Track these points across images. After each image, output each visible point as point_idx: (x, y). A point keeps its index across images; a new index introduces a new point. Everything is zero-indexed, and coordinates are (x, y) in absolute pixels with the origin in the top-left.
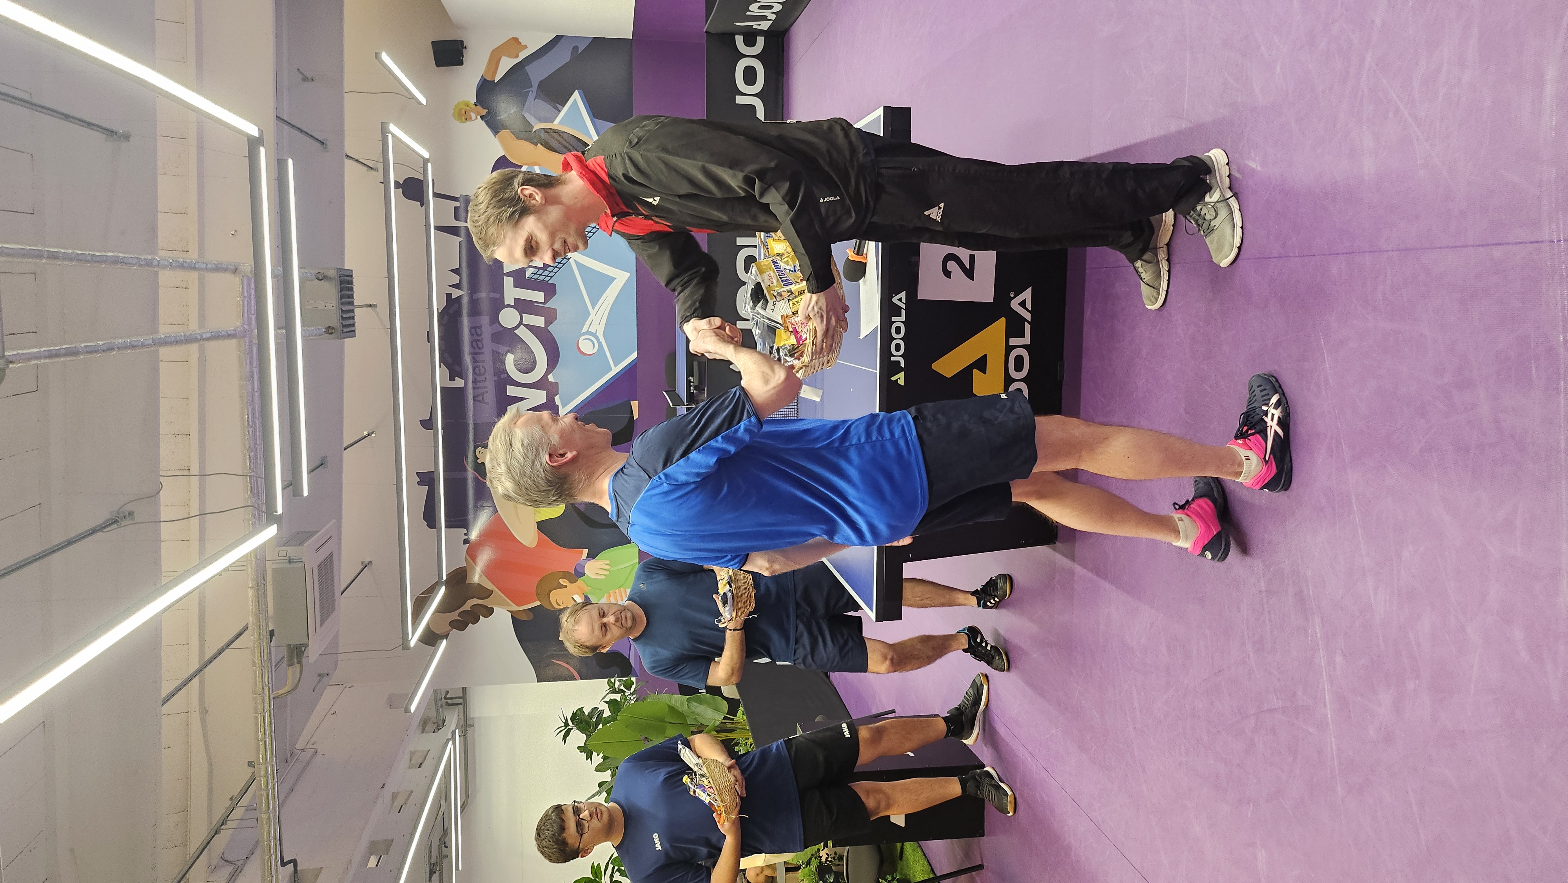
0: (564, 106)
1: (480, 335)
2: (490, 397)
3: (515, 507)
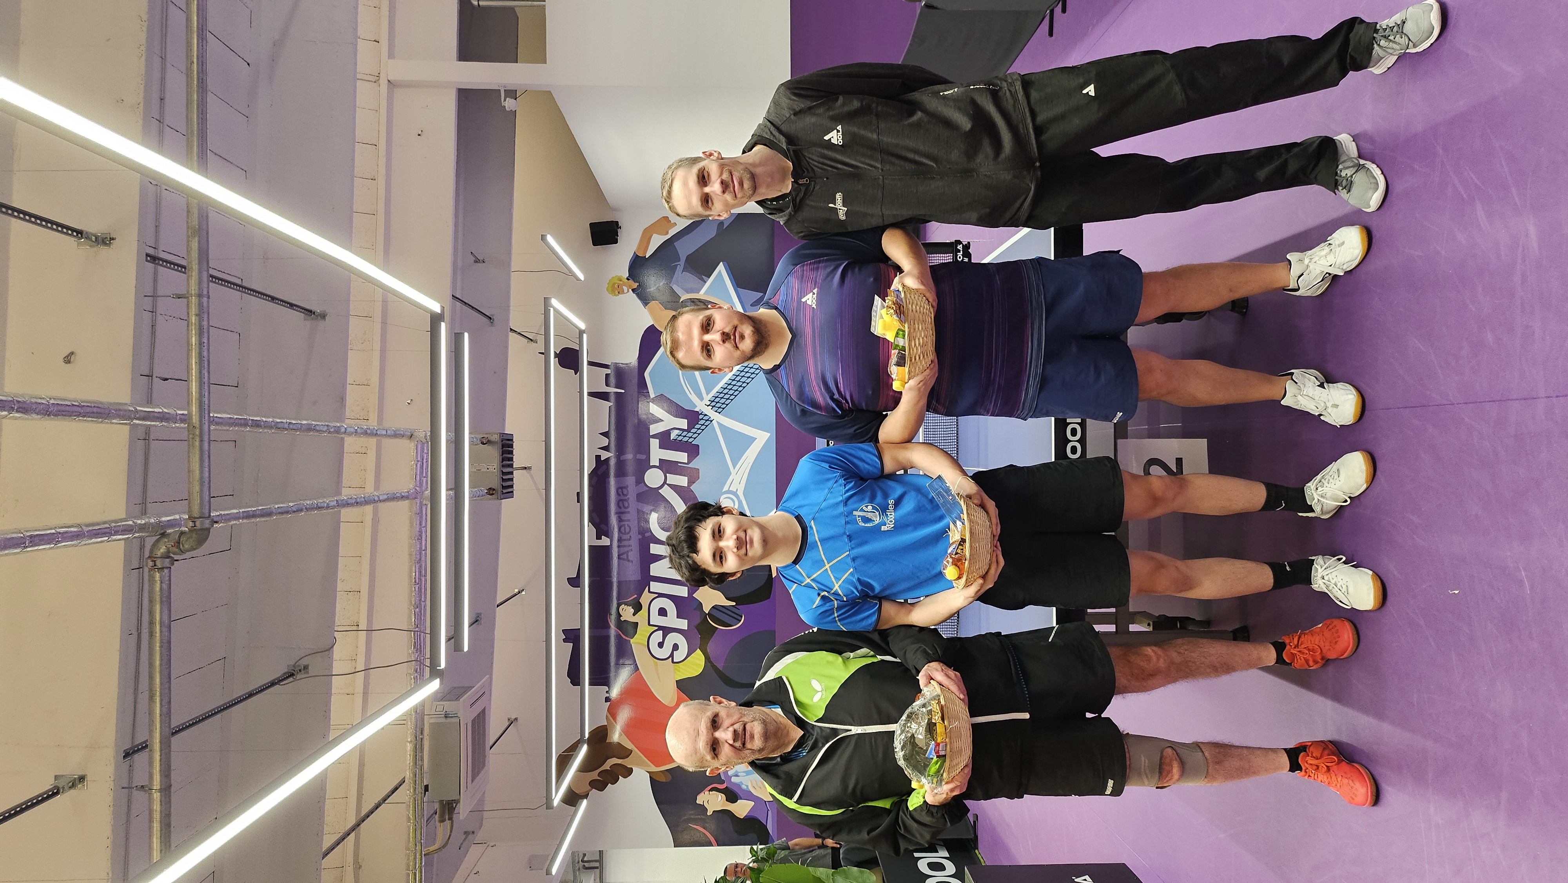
0: (709, 278)
1: (626, 495)
2: (634, 555)
3: (656, 665)
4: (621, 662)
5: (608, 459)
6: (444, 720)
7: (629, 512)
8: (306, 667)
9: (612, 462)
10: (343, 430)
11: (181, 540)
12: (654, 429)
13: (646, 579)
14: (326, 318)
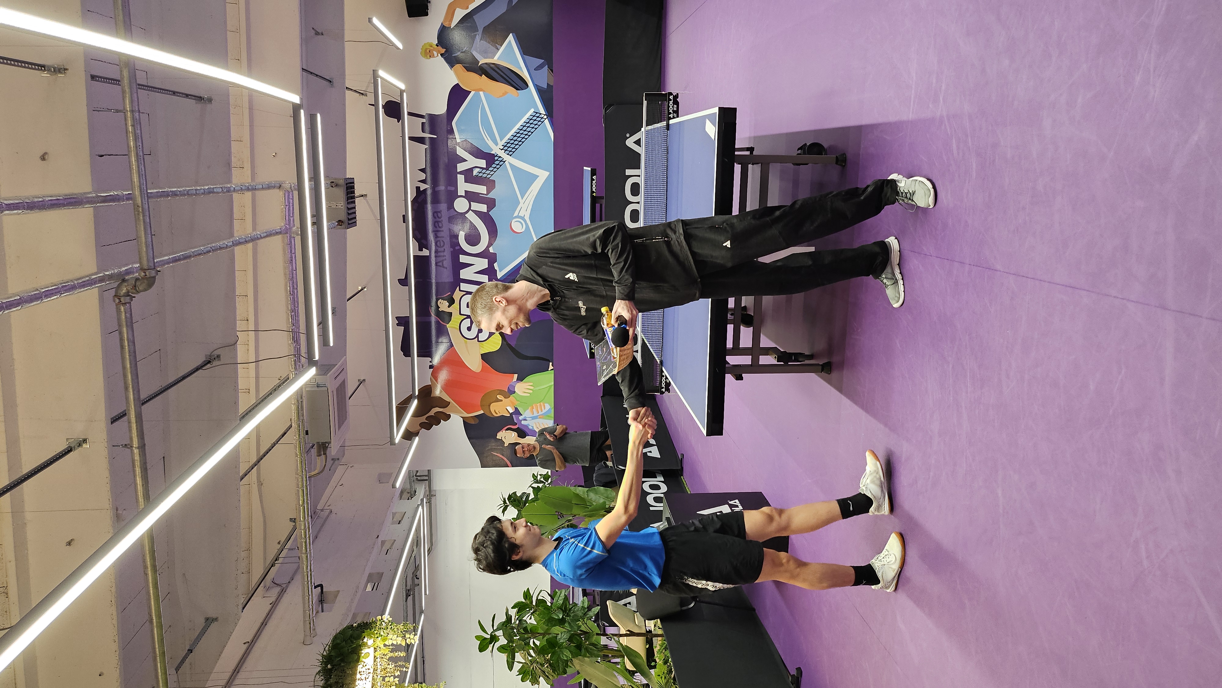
0: (501, 46)
1: (440, 218)
2: (447, 262)
3: (466, 343)
4: (440, 340)
5: (425, 190)
6: (316, 389)
7: (443, 231)
8: (218, 356)
9: (429, 192)
10: (232, 189)
11: (137, 284)
12: (461, 167)
13: (457, 281)
14: (212, 102)
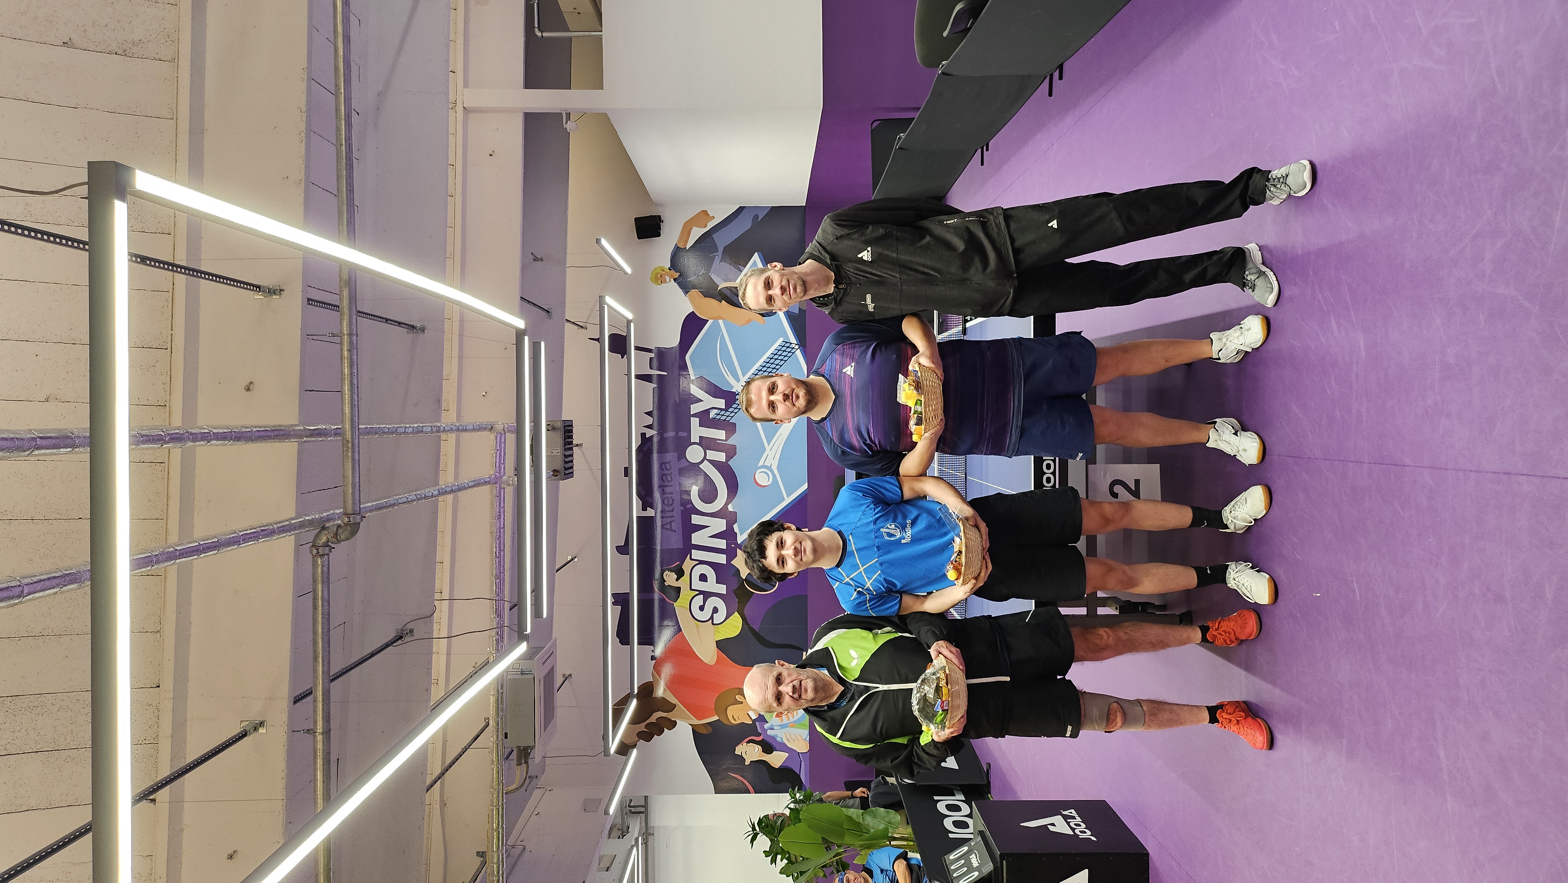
1: (669, 470)
2: (677, 525)
3: (697, 626)
4: (665, 623)
5: (651, 437)
6: (520, 676)
7: (672, 486)
8: (411, 631)
9: (655, 440)
10: (442, 428)
11: (339, 532)
12: (695, 408)
13: (688, 547)
14: (425, 331)
